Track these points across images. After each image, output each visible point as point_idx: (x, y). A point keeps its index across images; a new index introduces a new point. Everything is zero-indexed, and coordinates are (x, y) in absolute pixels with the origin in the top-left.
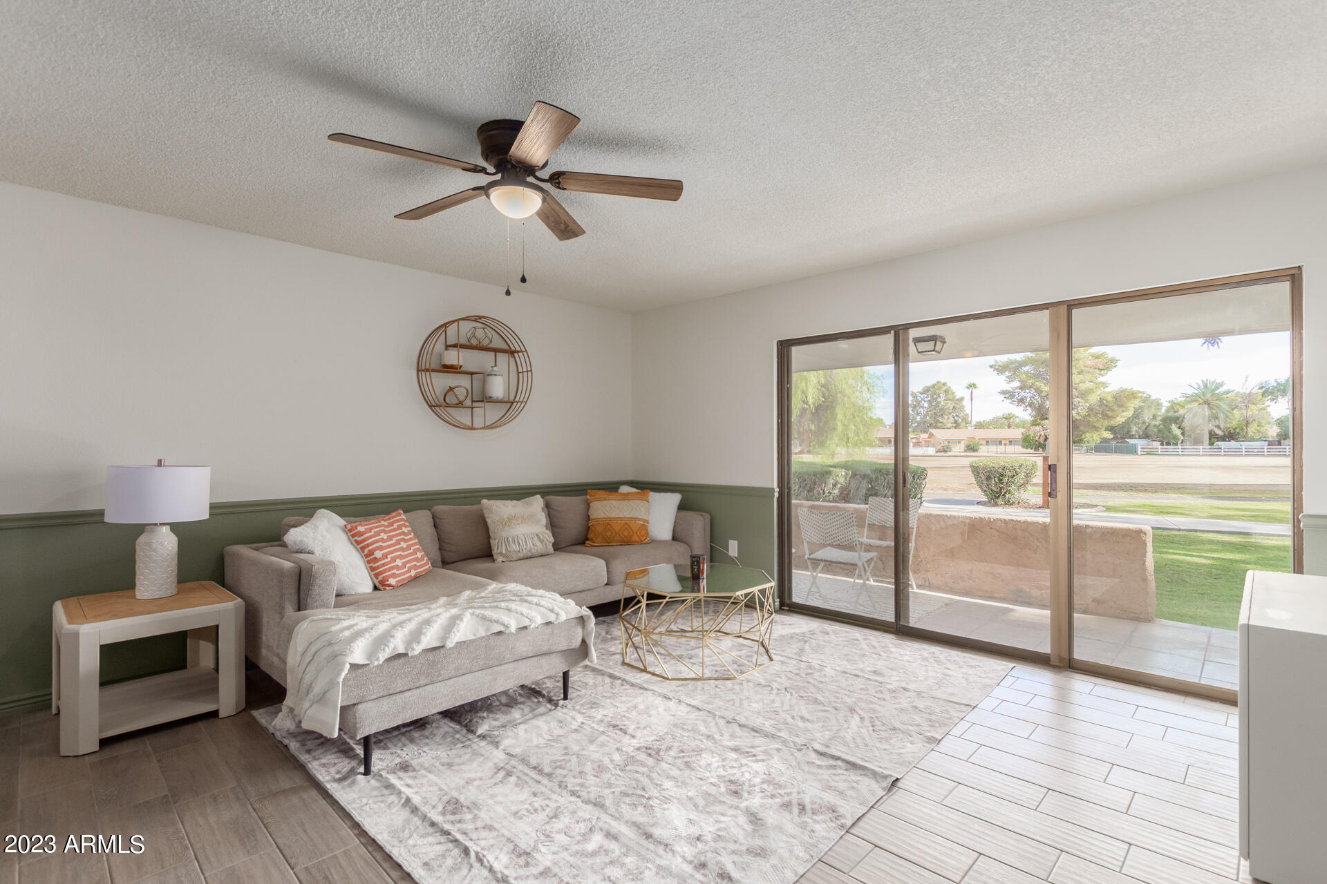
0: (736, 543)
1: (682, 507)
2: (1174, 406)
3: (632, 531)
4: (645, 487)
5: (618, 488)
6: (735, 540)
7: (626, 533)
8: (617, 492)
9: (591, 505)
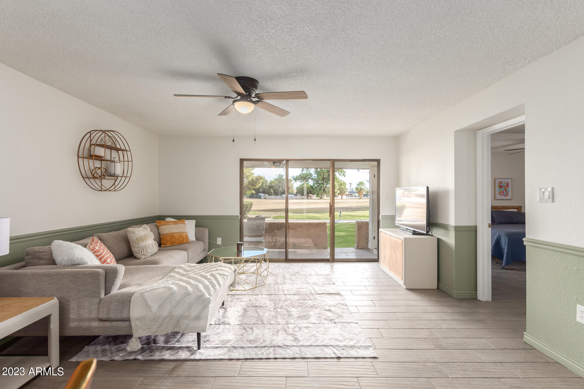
0: (220, 239)
1: (197, 226)
2: (271, 182)
3: (183, 237)
4: (180, 218)
5: (165, 219)
6: (220, 237)
7: (181, 239)
8: (165, 220)
9: (159, 228)
